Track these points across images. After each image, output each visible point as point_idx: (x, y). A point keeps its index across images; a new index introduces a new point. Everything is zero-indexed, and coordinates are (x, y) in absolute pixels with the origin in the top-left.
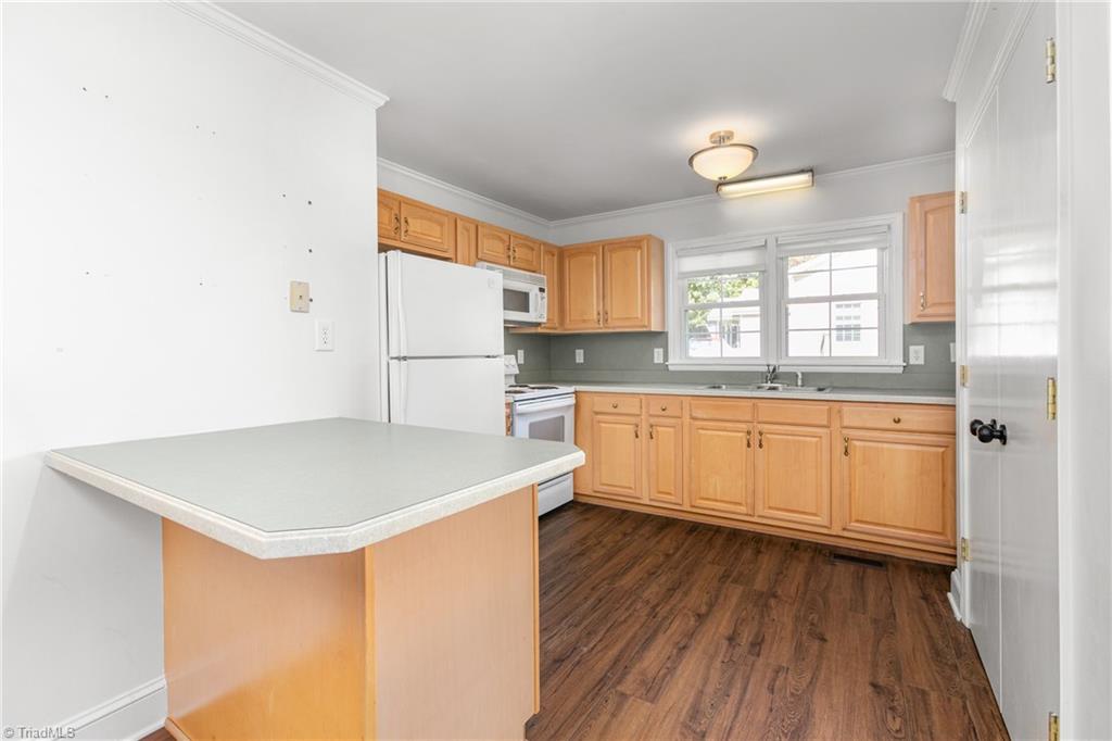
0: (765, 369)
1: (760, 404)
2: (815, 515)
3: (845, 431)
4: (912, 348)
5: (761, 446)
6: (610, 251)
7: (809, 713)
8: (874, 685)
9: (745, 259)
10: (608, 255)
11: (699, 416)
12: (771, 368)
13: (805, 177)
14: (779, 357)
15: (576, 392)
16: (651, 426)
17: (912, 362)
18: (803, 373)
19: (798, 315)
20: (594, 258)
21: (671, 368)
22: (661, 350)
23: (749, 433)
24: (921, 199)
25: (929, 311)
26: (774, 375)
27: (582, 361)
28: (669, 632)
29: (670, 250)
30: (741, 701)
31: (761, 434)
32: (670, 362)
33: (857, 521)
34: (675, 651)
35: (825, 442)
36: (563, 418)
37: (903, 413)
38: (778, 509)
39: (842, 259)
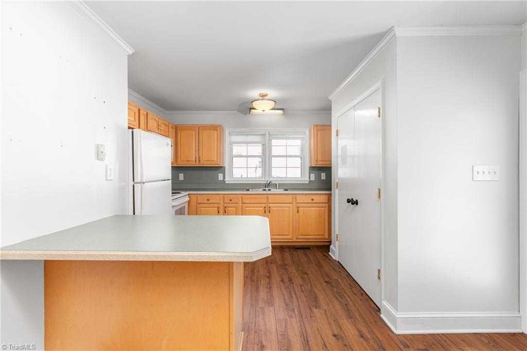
0: (264, 182)
1: (269, 196)
2: (288, 235)
3: (298, 205)
4: (311, 175)
5: (269, 212)
6: (202, 130)
7: (315, 294)
8: (326, 282)
9: (258, 138)
10: (201, 132)
11: (246, 202)
12: (268, 182)
13: (281, 112)
14: (269, 178)
15: (189, 194)
16: (225, 207)
17: (311, 179)
18: (279, 184)
19: (275, 162)
20: (194, 132)
21: (226, 182)
22: (222, 175)
23: (265, 207)
24: (316, 126)
25: (318, 163)
26: (268, 185)
27: (183, 179)
28: (262, 285)
29: (227, 132)
30: (297, 297)
31: (269, 207)
32: (226, 179)
33: (301, 235)
34: (268, 290)
35: (291, 209)
36: (184, 206)
37: (313, 197)
38: (275, 235)
39: (290, 142)
